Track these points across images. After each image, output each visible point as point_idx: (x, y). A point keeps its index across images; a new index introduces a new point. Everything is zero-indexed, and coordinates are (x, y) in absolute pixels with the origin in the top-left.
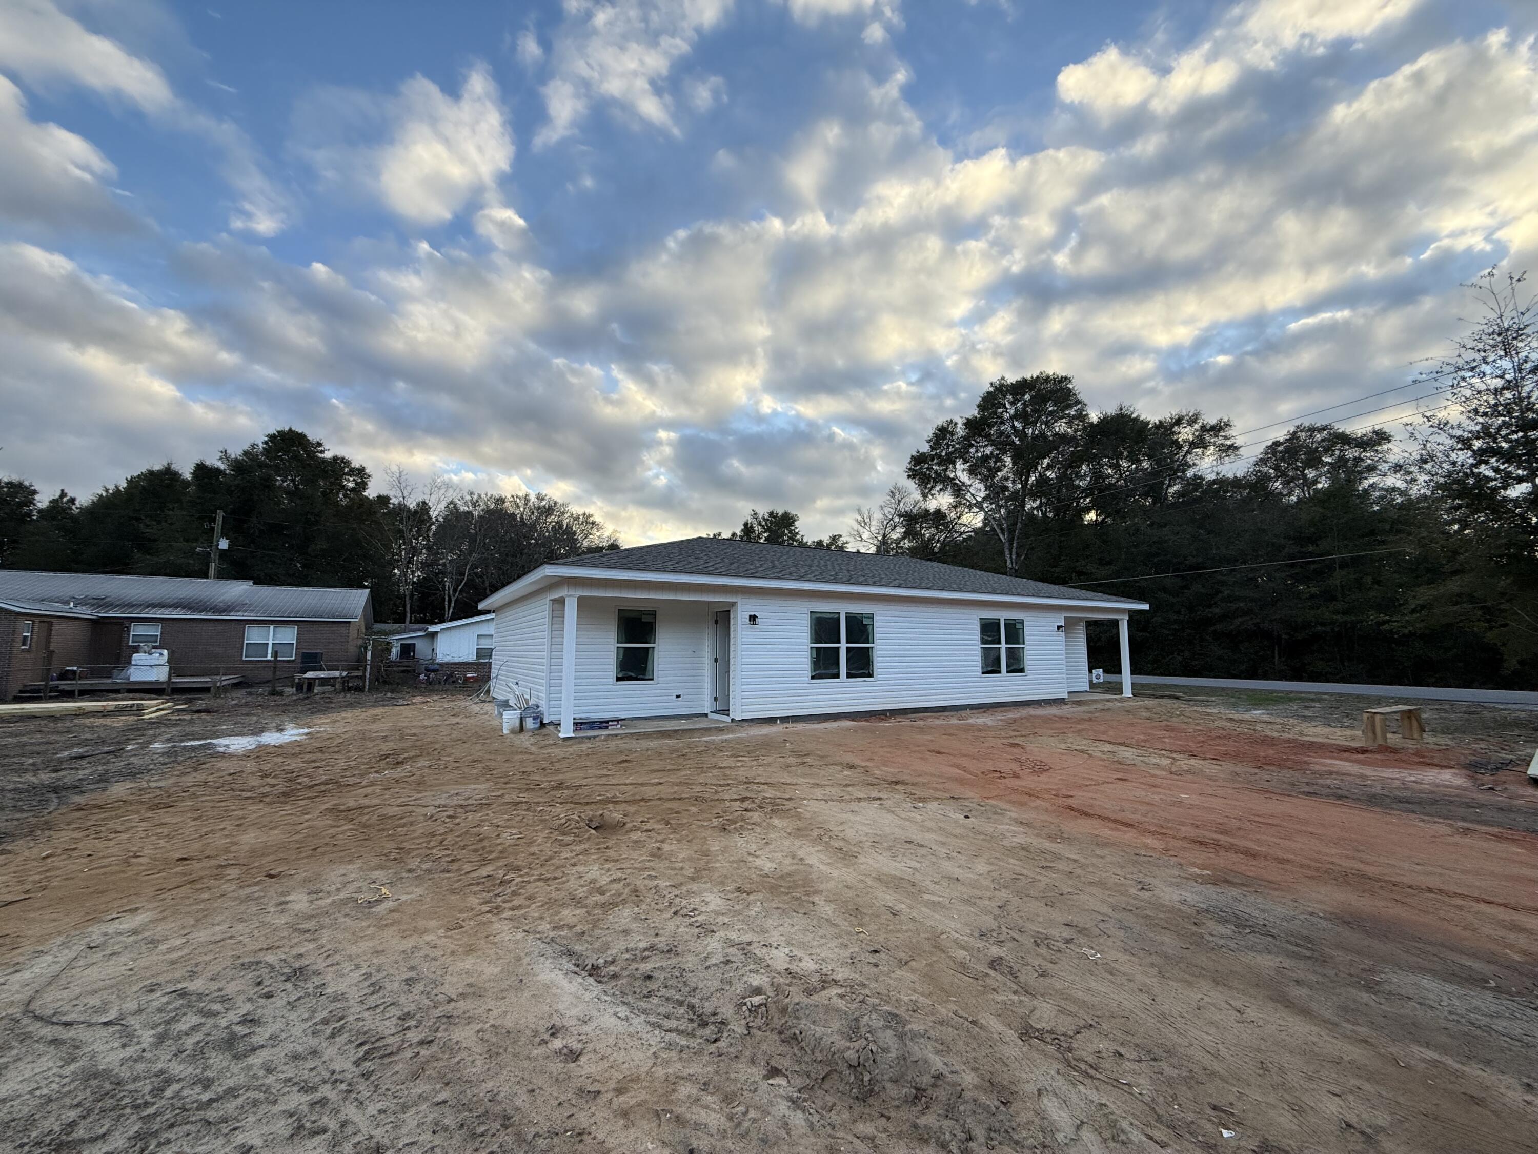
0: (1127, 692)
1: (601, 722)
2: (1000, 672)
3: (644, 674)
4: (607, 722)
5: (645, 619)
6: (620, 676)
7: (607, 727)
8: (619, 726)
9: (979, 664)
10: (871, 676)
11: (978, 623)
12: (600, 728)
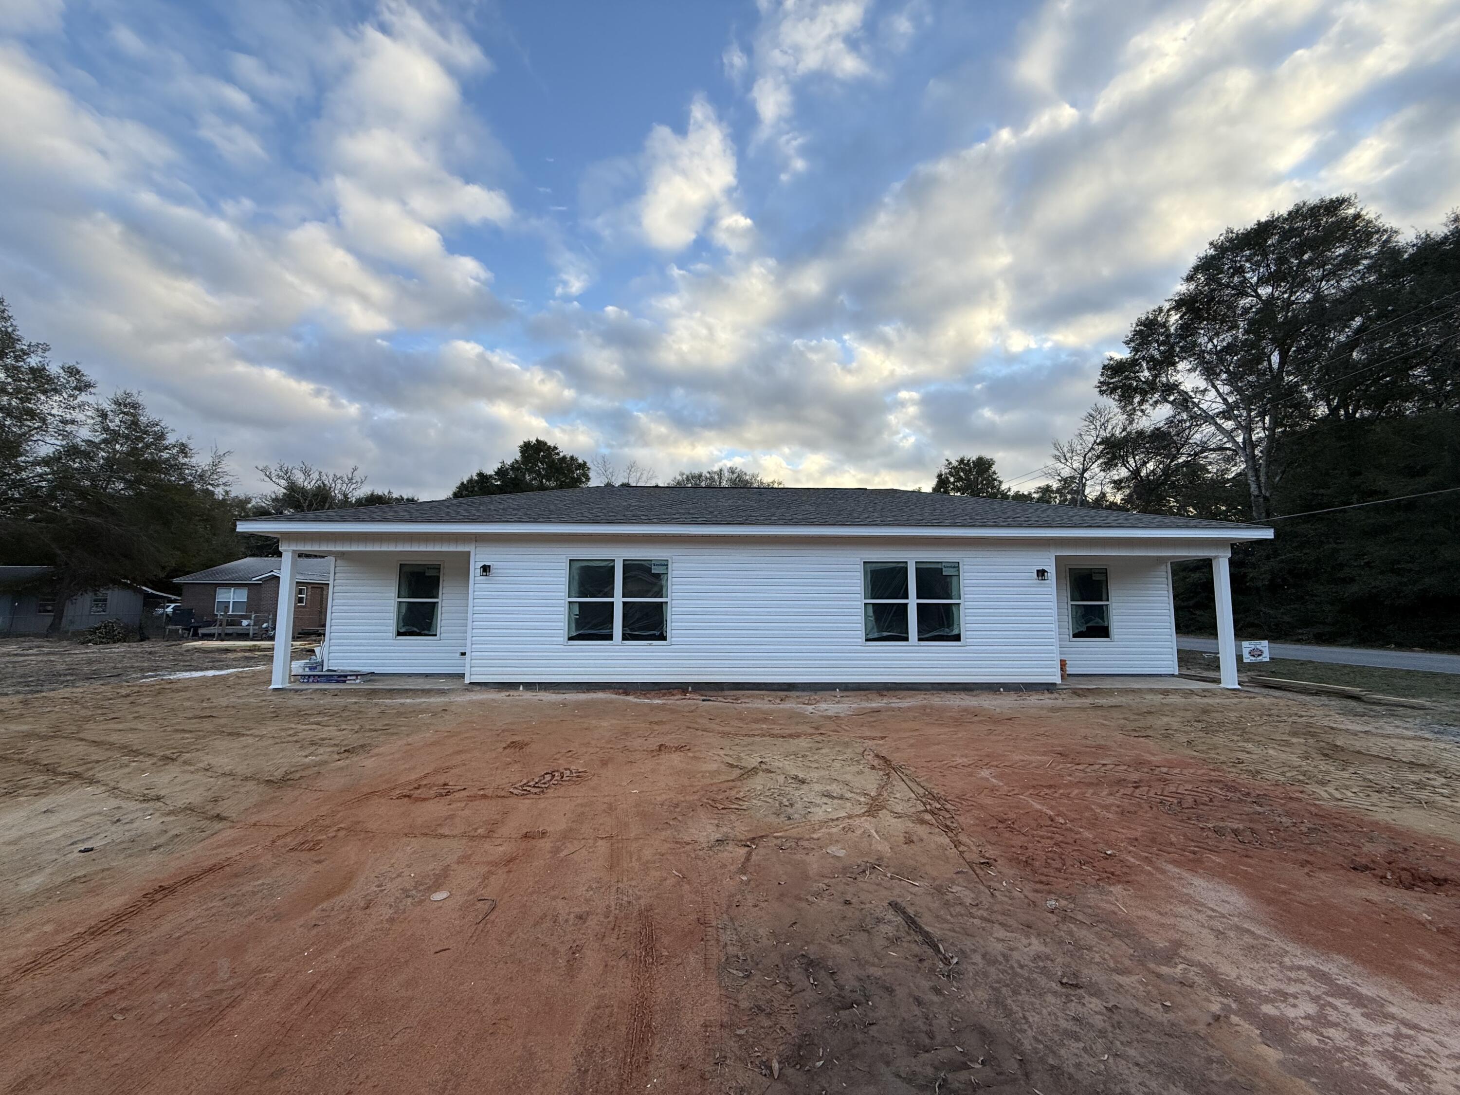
0: (1229, 677)
1: (340, 676)
2: (906, 639)
3: (429, 630)
4: (346, 676)
5: (429, 573)
6: (402, 630)
7: (344, 682)
8: (358, 681)
9: (861, 626)
10: (663, 638)
11: (861, 568)
12: (338, 682)
